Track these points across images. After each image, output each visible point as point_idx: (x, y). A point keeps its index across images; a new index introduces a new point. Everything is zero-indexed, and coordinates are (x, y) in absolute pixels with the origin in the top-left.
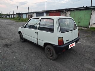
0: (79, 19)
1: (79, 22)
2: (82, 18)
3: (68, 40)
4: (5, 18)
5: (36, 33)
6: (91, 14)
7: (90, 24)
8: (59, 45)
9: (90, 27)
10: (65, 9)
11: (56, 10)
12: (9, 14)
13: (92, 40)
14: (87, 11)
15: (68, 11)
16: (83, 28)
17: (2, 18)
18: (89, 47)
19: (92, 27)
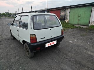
0: (79, 17)
1: (79, 20)
2: (82, 15)
3: (44, 38)
4: (11, 17)
5: (17, 30)
6: (92, 11)
7: (91, 22)
8: (31, 43)
9: (90, 25)
10: (65, 7)
11: (56, 8)
12: (15, 13)
13: (85, 39)
14: (87, 8)
15: (67, 9)
16: (82, 26)
17: (10, 17)
18: (78, 46)
19: (92, 25)
